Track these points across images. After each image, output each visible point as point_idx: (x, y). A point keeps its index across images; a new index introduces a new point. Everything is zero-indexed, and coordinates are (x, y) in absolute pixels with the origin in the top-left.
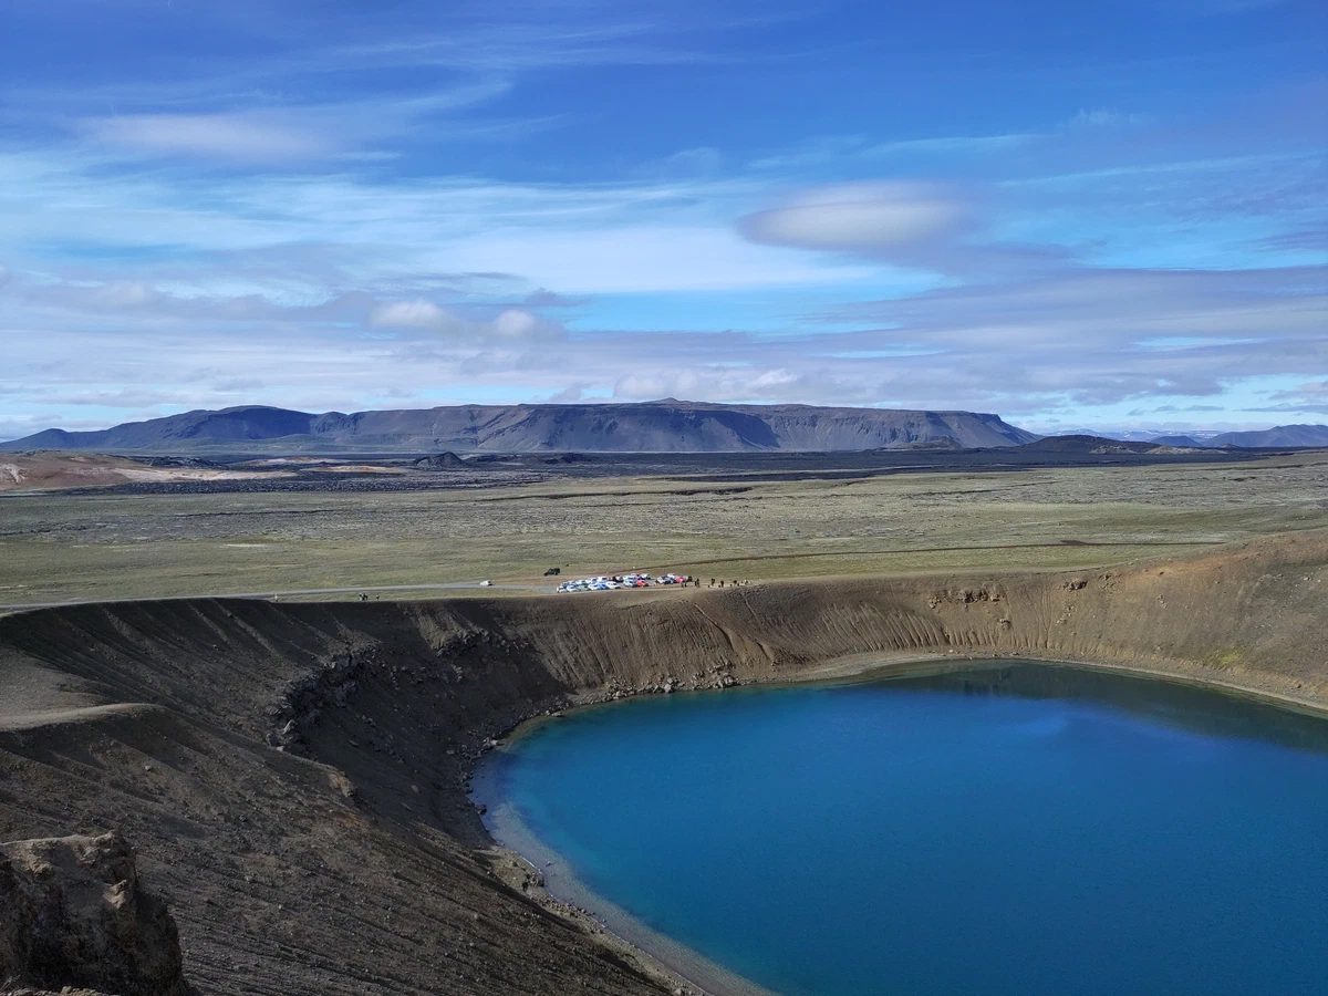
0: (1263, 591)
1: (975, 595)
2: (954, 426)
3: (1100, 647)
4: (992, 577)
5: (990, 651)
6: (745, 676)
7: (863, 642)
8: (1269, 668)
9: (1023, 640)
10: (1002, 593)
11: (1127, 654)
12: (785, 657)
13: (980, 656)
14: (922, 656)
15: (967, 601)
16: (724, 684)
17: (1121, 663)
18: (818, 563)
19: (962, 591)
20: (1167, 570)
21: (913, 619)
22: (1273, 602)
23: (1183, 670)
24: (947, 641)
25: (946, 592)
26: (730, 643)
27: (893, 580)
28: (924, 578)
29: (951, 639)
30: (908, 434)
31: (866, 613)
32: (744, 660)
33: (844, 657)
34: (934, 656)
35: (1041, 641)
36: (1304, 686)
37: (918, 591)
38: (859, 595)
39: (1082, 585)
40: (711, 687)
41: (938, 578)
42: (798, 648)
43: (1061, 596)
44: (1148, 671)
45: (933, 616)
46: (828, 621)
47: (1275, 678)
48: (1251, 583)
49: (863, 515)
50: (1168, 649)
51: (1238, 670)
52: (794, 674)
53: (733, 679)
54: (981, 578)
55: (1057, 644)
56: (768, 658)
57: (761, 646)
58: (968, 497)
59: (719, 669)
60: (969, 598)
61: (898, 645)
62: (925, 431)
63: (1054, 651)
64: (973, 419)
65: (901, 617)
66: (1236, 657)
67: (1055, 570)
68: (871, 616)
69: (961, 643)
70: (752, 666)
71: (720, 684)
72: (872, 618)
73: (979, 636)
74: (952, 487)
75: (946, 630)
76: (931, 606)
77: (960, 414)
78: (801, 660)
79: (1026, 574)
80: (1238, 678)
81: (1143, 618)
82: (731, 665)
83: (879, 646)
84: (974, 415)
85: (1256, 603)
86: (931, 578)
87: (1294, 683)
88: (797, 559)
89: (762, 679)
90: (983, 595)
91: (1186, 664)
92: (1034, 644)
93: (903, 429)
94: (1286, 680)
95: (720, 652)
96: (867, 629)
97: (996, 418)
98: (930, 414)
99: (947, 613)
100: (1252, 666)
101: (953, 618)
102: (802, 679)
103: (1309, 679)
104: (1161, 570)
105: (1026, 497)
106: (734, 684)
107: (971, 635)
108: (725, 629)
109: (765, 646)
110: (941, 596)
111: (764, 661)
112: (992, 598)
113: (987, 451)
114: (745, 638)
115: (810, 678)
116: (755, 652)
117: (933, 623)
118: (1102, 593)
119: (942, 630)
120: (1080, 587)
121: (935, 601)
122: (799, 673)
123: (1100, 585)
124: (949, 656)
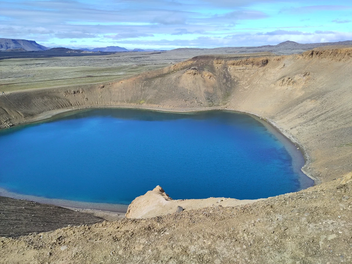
0: (145, 85)
1: (76, 92)
2: (22, 44)
3: (112, 102)
4: (79, 86)
5: (84, 107)
6: (16, 122)
7: (48, 108)
8: (151, 103)
9: (92, 103)
10: (83, 91)
11: (119, 103)
12: (26, 115)
13: (82, 108)
14: (66, 110)
15: (74, 93)
16: (10, 125)
17: (117, 106)
18: (18, 86)
19: (72, 91)
20: (123, 82)
21: (60, 100)
22: (148, 88)
23: (132, 106)
24: (71, 105)
25: (67, 91)
26: (7, 113)
27: (51, 89)
28: (61, 88)
29: (72, 105)
30: (7, 46)
31: (46, 99)
32: (13, 117)
33: (44, 113)
34: (69, 110)
35: (96, 102)
36: (160, 106)
37: (60, 92)
38: (42, 94)
39: (103, 87)
40: (5, 127)
41: (64, 88)
42: (30, 111)
43: (99, 90)
44: (125, 107)
45: (66, 99)
46: (35, 103)
47: (153, 105)
48: (142, 84)
49: (9, 71)
50: (128, 101)
51: (145, 104)
52: (30, 120)
53: (12, 123)
54: (77, 87)
55: (101, 103)
56: (21, 116)
57: (18, 112)
58: (39, 65)
59: (6, 121)
60: (75, 93)
61: (58, 108)
62: (12, 46)
63: (100, 105)
64: (28, 42)
65: (57, 100)
66: (143, 101)
67: (95, 83)
68: (48, 100)
69: (76, 105)
70: (17, 119)
71: (8, 125)
72: (48, 101)
73: (80, 103)
74: (32, 62)
75: (70, 102)
76: (64, 96)
77: (23, 40)
78: (32, 115)
79: (88, 85)
80: (145, 106)
81: (120, 94)
82: (10, 119)
83: (53, 108)
84: (27, 41)
85: (144, 88)
86: (62, 88)
87: (157, 106)
88: (10, 85)
89: (22, 122)
90: (78, 91)
91: (132, 104)
92: (95, 103)
93: (5, 45)
94: (155, 105)
95: (5, 115)
96: (48, 104)
97: (34, 42)
98: (13, 40)
99: (69, 97)
100: (147, 103)
101: (72, 99)
102: (34, 121)
103: (160, 104)
104: (121, 82)
105: (57, 65)
106: (13, 125)
107: (78, 103)
108: (4, 108)
109: (19, 112)
110: (66, 92)
111: (20, 117)
112: (81, 92)
113: (36, 52)
114: (12, 111)
115: (37, 120)
116: (16, 114)
117: (66, 101)
118: (108, 89)
119: (69, 102)
120: (103, 88)
121: (65, 94)
122: (33, 119)
123: (108, 86)
124: (74, 109)
